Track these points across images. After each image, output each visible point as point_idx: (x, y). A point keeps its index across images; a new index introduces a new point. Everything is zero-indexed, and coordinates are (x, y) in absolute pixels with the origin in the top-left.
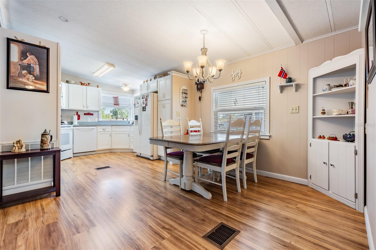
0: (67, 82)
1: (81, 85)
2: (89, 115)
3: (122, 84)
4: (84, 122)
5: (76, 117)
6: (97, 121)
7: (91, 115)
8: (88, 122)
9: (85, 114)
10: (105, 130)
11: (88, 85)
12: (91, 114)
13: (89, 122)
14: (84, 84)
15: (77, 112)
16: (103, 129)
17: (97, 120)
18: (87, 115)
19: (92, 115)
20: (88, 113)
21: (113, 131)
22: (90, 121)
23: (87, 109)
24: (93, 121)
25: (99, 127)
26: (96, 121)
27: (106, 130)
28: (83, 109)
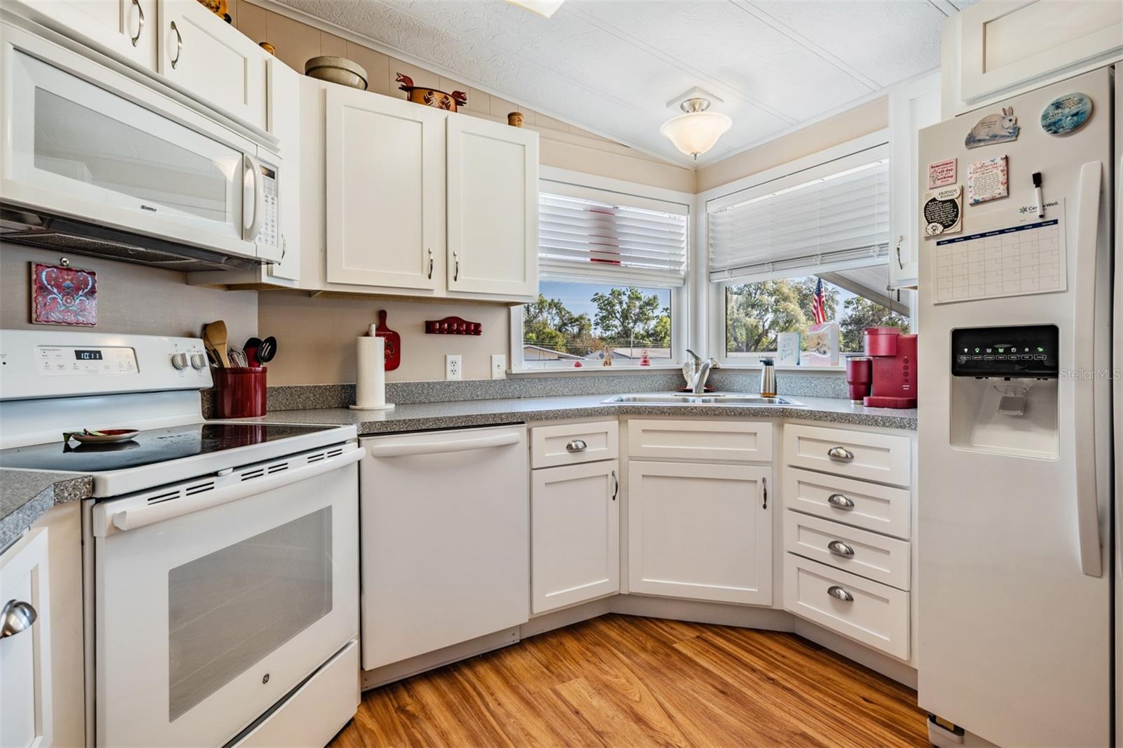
0: (314, 69)
1: (410, 99)
2: (459, 332)
3: (669, 104)
4: (423, 384)
5: (373, 349)
6: (503, 376)
7: (468, 332)
8: (450, 384)
9: (430, 328)
10: (577, 450)
11: (452, 101)
12: (469, 324)
13: (458, 382)
14: (431, 92)
15: (382, 315)
16: (569, 447)
17: (504, 367)
18: (441, 331)
19: (474, 329)
20: (451, 320)
21: (631, 458)
22: (458, 377)
23: (453, 286)
24: (479, 374)
25: (540, 432)
26: (499, 374)
27: (587, 450)
28: (426, 284)
